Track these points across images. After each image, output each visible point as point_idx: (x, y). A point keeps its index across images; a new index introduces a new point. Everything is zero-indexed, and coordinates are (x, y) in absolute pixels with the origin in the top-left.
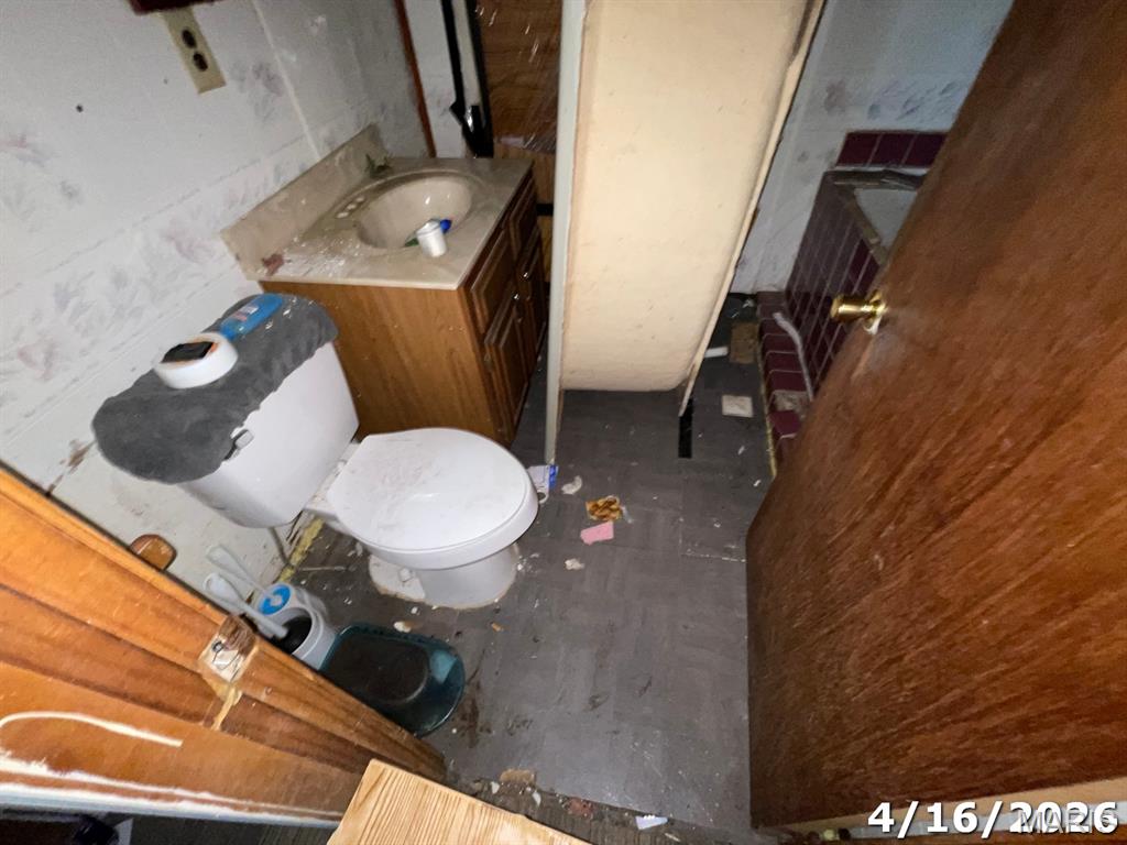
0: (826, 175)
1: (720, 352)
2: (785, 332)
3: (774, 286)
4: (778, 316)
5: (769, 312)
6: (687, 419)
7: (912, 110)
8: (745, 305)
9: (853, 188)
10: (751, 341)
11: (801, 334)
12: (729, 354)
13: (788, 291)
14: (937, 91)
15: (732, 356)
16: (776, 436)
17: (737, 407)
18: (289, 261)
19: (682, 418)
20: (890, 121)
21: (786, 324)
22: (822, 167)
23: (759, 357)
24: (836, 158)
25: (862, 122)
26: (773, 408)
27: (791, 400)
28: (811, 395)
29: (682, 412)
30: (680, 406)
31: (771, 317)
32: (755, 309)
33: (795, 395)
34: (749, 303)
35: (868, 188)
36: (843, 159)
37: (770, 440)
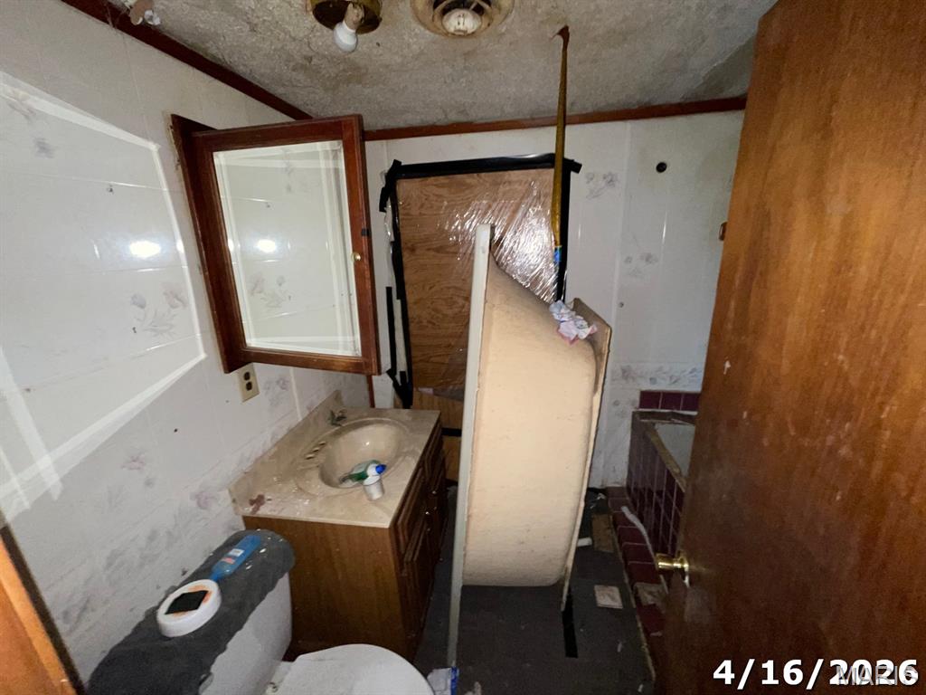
0: (634, 414)
1: (586, 542)
2: (634, 525)
3: (618, 483)
4: (625, 510)
5: (618, 505)
6: (568, 615)
7: (675, 382)
8: (599, 498)
9: (654, 424)
10: (609, 531)
11: (645, 527)
12: (593, 544)
13: (628, 488)
14: (687, 372)
15: (596, 546)
16: (647, 632)
17: (608, 598)
18: (269, 500)
19: (564, 613)
20: (663, 386)
21: (632, 517)
22: (630, 410)
23: (618, 546)
24: (637, 404)
25: (648, 386)
26: (638, 599)
27: (651, 593)
28: (666, 588)
29: (563, 608)
30: (561, 602)
31: (620, 510)
32: (607, 501)
33: (654, 588)
34: (601, 496)
35: (663, 424)
36: (642, 405)
37: (643, 636)
